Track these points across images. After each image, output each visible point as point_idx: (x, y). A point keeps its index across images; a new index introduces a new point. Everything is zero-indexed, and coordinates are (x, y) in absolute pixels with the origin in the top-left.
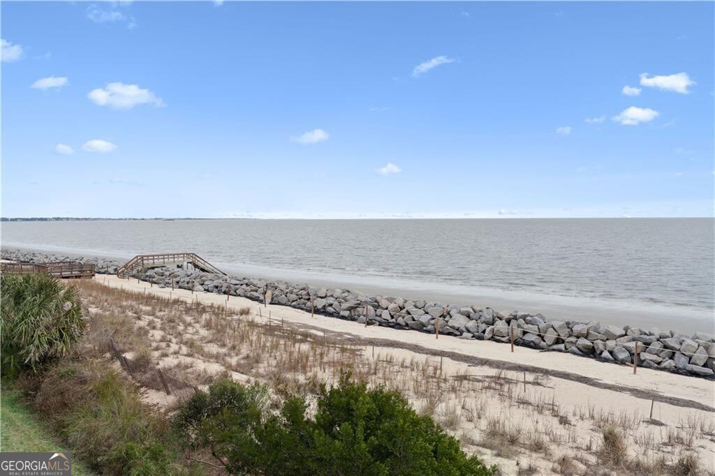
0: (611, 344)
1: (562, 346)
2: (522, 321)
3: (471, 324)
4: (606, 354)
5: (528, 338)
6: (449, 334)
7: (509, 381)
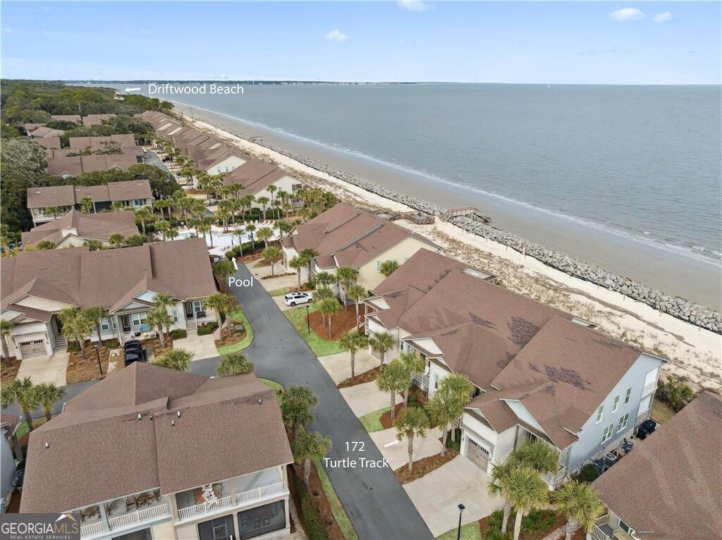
0: (661, 303)
1: (644, 300)
2: (633, 288)
3: (614, 285)
4: (658, 307)
5: (633, 295)
6: (604, 287)
7: (613, 314)
